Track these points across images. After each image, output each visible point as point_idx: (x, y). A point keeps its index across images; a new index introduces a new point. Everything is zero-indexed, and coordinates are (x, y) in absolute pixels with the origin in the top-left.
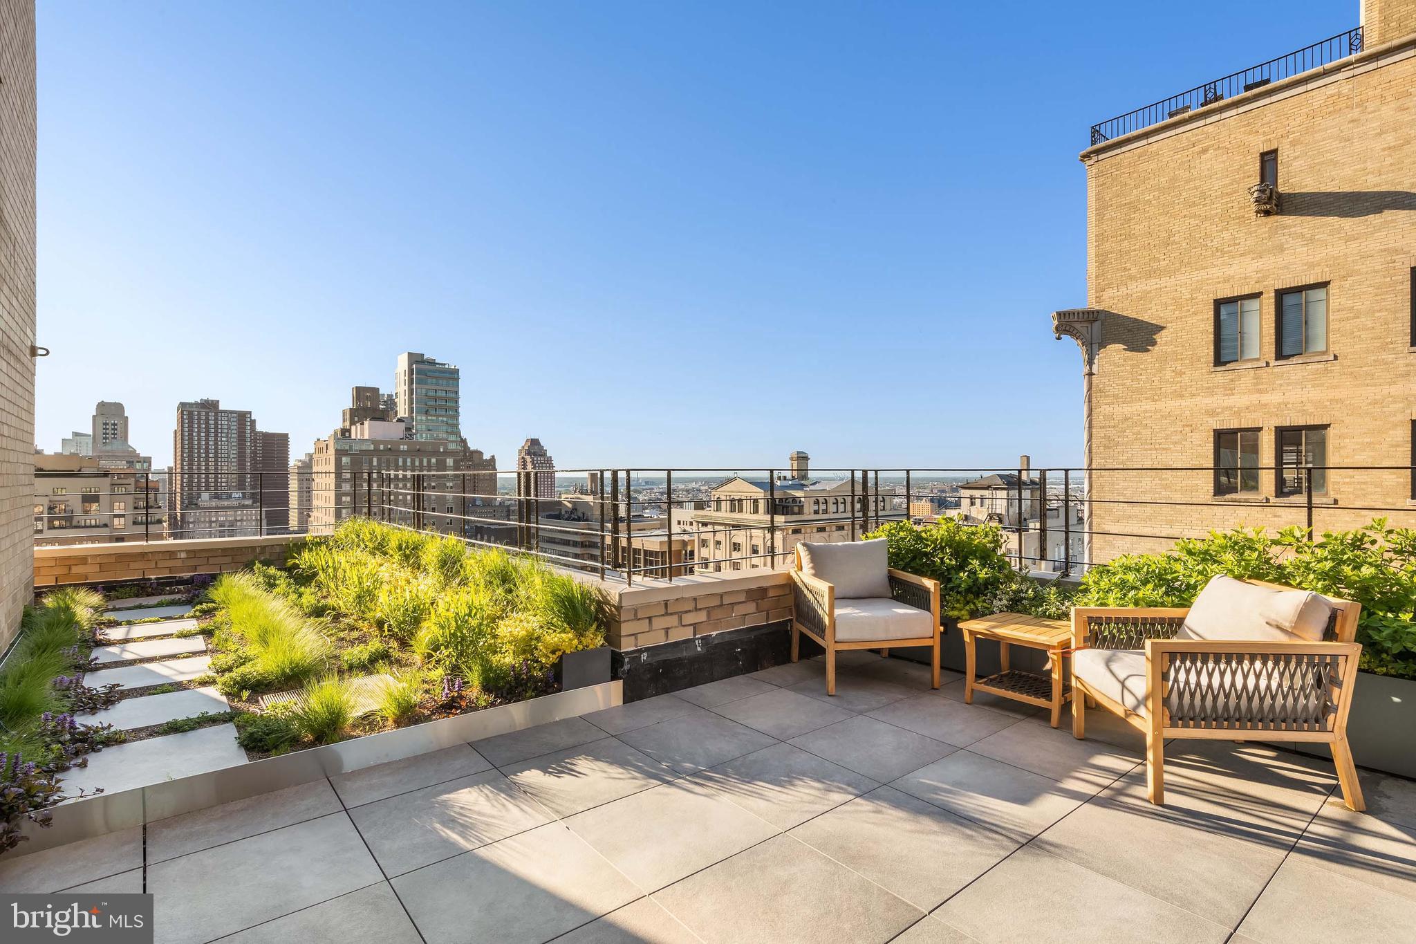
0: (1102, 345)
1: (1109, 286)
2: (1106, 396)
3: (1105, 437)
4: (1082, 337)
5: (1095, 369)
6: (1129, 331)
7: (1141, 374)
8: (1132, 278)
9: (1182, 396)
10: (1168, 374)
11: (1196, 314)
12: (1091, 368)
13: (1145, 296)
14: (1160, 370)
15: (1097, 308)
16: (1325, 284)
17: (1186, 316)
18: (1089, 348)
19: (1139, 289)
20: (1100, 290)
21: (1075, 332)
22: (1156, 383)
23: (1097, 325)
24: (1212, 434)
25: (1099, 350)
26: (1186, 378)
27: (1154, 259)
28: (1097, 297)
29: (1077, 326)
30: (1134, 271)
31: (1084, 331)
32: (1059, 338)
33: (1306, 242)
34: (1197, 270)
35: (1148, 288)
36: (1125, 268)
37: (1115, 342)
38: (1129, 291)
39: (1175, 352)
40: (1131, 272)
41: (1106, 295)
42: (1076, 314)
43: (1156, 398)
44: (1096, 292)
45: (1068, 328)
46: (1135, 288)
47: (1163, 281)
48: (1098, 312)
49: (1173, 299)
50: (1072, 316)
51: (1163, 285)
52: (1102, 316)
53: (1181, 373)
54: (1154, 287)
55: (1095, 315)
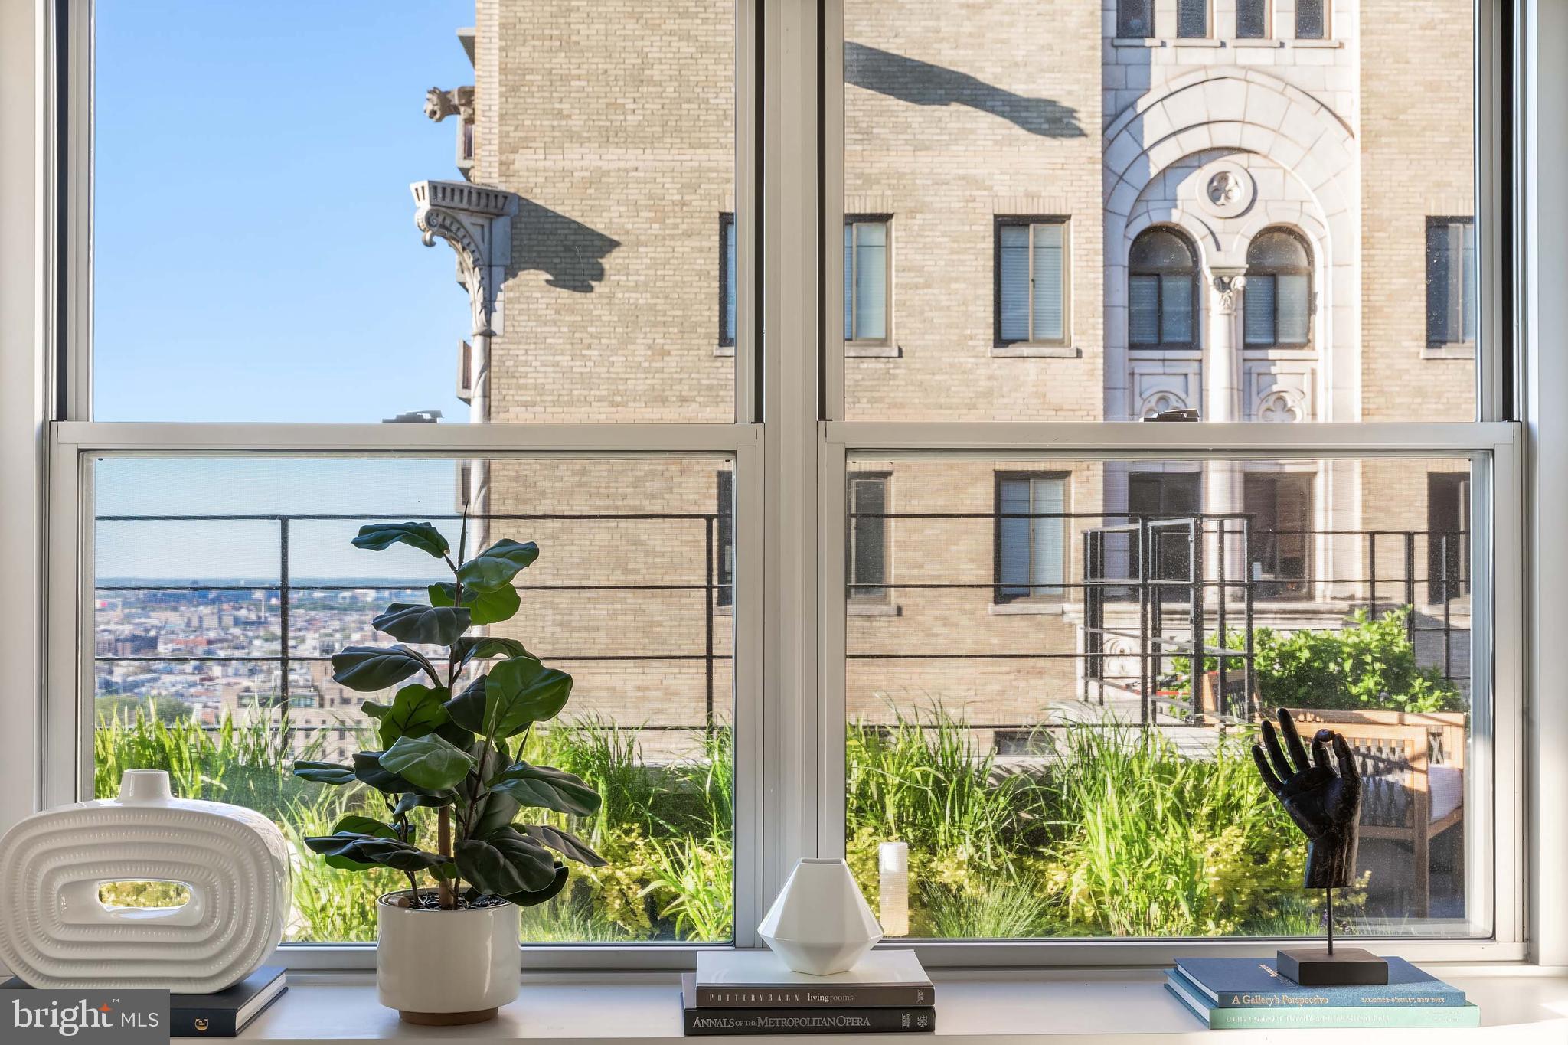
0: (511, 272)
1: (525, 143)
2: (519, 387)
3: (517, 478)
4: (472, 247)
5: (497, 320)
6: (568, 249)
7: (589, 347)
8: (572, 136)
9: (664, 401)
10: (640, 352)
11: (688, 234)
12: (488, 321)
13: (596, 179)
14: (626, 341)
15: (502, 187)
16: (884, 218)
17: (672, 237)
18: (486, 272)
19: (585, 163)
20: (509, 148)
21: (461, 233)
22: (618, 368)
23: (501, 225)
24: (715, 480)
25: (506, 280)
26: (672, 361)
27: (614, 106)
28: (501, 163)
29: (466, 220)
30: (577, 122)
31: (476, 232)
32: (430, 244)
33: (859, 137)
34: (691, 146)
35: (605, 166)
36: (560, 112)
37: (537, 267)
38: (567, 164)
39: (652, 308)
40: (570, 123)
41: (522, 161)
42: (466, 193)
43: (618, 399)
44: (501, 152)
45: (448, 222)
46: (582, 159)
47: (633, 157)
48: (506, 196)
49: (651, 198)
50: (457, 197)
51: (630, 165)
52: (513, 209)
53: (665, 353)
54: (614, 165)
55: (501, 200)
